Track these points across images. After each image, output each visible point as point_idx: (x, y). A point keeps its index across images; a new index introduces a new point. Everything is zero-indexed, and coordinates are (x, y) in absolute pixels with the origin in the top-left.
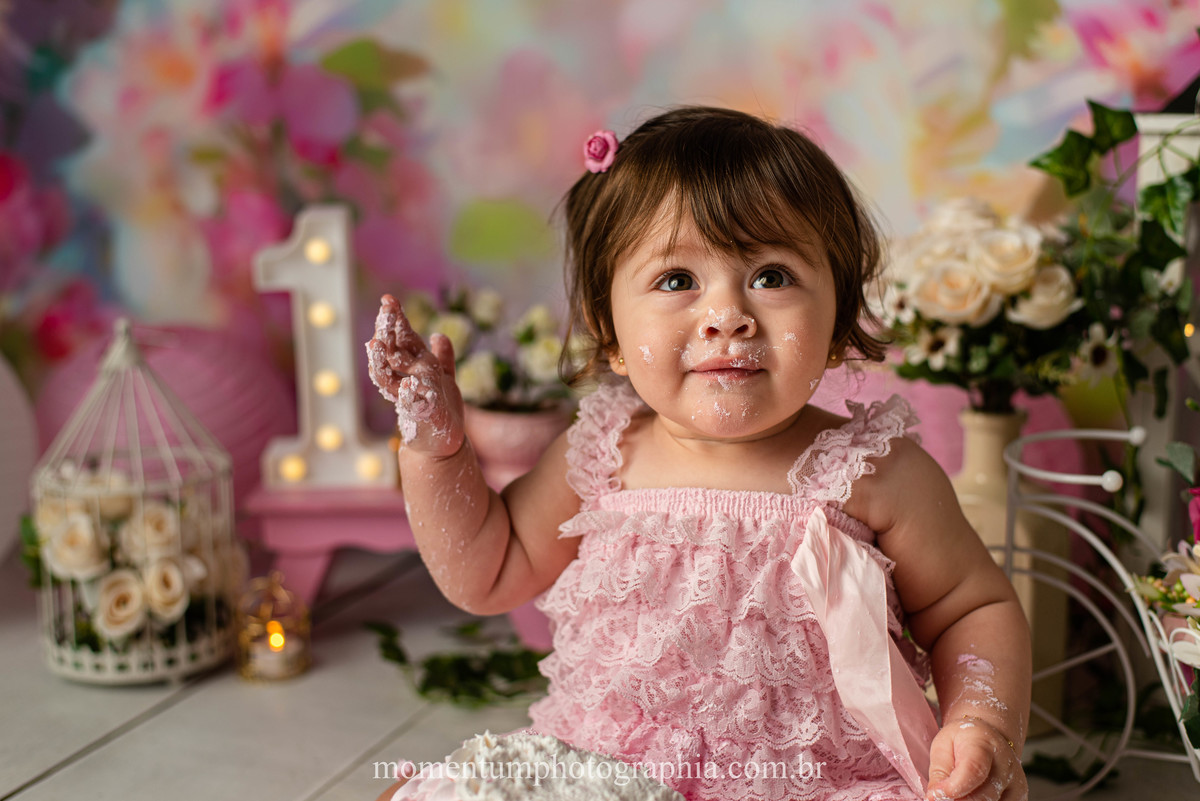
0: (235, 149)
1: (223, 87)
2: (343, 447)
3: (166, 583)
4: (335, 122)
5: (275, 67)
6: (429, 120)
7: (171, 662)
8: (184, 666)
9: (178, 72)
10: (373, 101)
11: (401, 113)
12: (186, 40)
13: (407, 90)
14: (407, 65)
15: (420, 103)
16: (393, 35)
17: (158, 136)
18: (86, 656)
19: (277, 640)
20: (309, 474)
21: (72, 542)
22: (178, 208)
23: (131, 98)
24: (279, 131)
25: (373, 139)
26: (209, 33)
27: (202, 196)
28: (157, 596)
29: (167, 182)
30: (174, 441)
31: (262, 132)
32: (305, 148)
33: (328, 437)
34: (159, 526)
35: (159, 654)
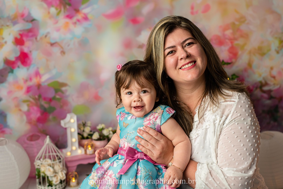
0: (31, 100)
1: (29, 90)
2: (76, 149)
3: (62, 174)
4: (51, 94)
5: (39, 86)
6: (68, 93)
7: (62, 186)
8: (63, 186)
9: (20, 88)
10: (57, 91)
11: (63, 92)
12: (21, 83)
13: (64, 89)
14: (64, 85)
15: (66, 91)
16: (61, 80)
17: (16, 98)
18: (50, 188)
19: (74, 180)
20: (71, 154)
21: (49, 171)
22: (20, 110)
23: (10, 92)
24: (40, 96)
25: (58, 97)
26: (26, 81)
27: (25, 108)
28: (62, 176)
29: (18, 106)
30: (55, 152)
31: (37, 97)
32: (45, 99)
33: (74, 148)
34: (59, 166)
35: (60, 185)
